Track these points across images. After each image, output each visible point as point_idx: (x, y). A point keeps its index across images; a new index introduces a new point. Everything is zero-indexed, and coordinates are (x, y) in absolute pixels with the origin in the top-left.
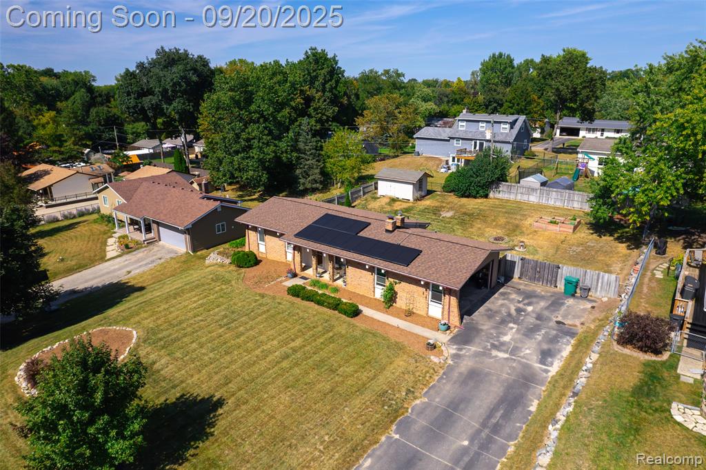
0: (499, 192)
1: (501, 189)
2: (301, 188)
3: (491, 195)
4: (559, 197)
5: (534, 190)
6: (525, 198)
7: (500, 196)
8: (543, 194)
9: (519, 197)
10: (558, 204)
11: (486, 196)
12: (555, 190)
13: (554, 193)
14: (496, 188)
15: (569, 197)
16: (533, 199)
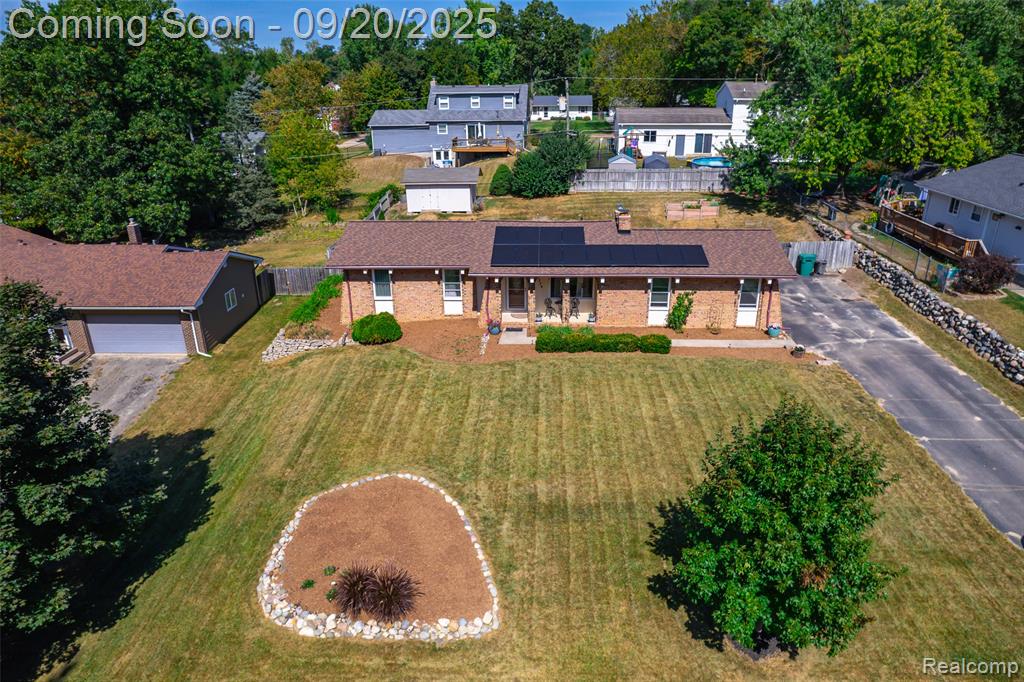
0: (583, 183)
1: (584, 179)
2: (244, 223)
3: (572, 190)
4: (663, 179)
5: (630, 174)
6: (620, 186)
7: (585, 188)
8: (642, 178)
9: (611, 187)
10: (663, 188)
11: (566, 193)
12: (657, 170)
13: (657, 175)
14: (578, 179)
15: (676, 177)
16: (630, 186)
